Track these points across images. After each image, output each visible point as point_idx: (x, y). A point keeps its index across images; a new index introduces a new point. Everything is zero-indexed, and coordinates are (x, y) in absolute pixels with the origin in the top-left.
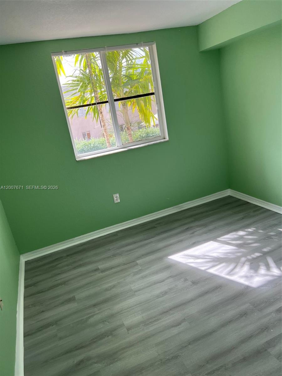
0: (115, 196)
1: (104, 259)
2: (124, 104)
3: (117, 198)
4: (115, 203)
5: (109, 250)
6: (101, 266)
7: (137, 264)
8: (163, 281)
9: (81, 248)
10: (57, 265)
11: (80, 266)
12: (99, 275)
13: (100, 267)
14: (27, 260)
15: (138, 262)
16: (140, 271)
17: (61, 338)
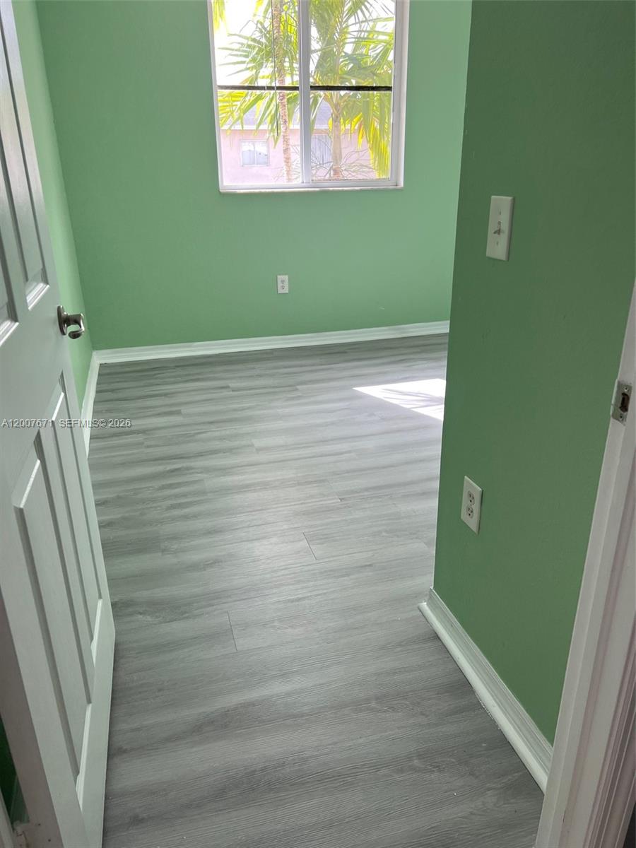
0: (280, 277)
1: (240, 377)
2: (337, 117)
3: (284, 283)
4: (279, 292)
5: (254, 368)
6: (233, 384)
7: (297, 389)
8: (334, 411)
9: (204, 360)
10: (155, 375)
11: (197, 380)
12: (226, 393)
13: (230, 385)
14: (103, 362)
15: (298, 387)
16: (299, 397)
17: (148, 447)
